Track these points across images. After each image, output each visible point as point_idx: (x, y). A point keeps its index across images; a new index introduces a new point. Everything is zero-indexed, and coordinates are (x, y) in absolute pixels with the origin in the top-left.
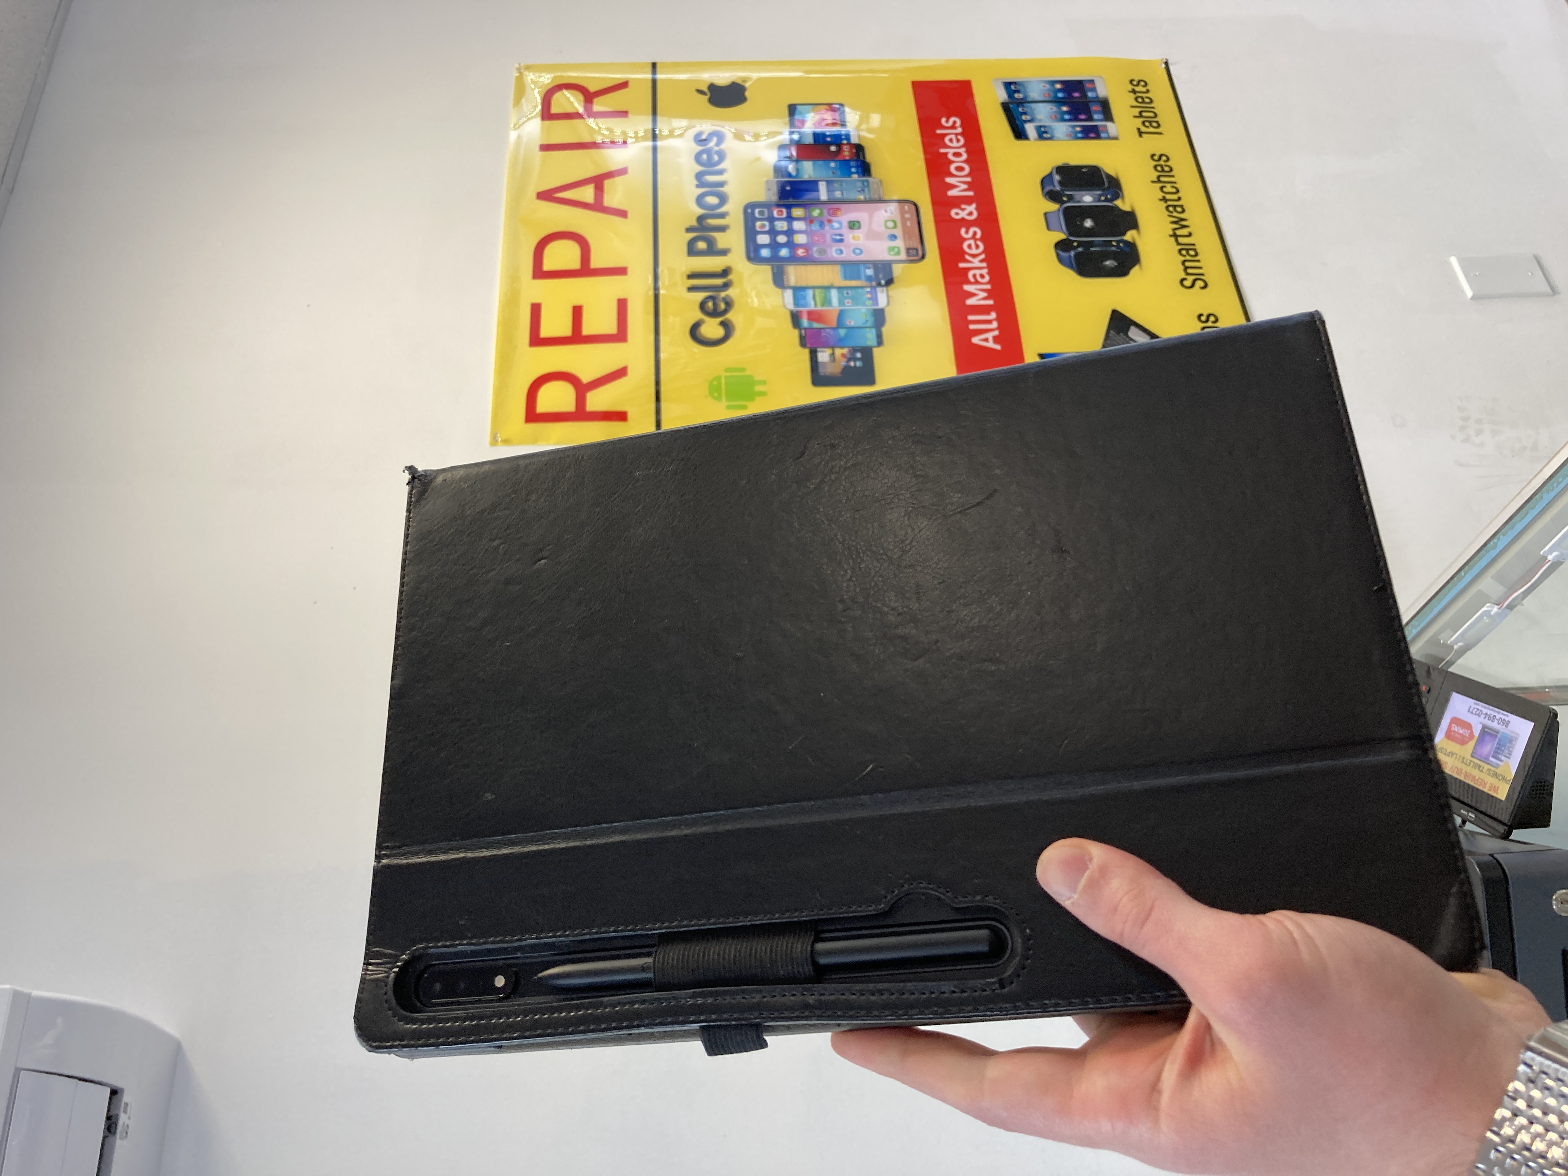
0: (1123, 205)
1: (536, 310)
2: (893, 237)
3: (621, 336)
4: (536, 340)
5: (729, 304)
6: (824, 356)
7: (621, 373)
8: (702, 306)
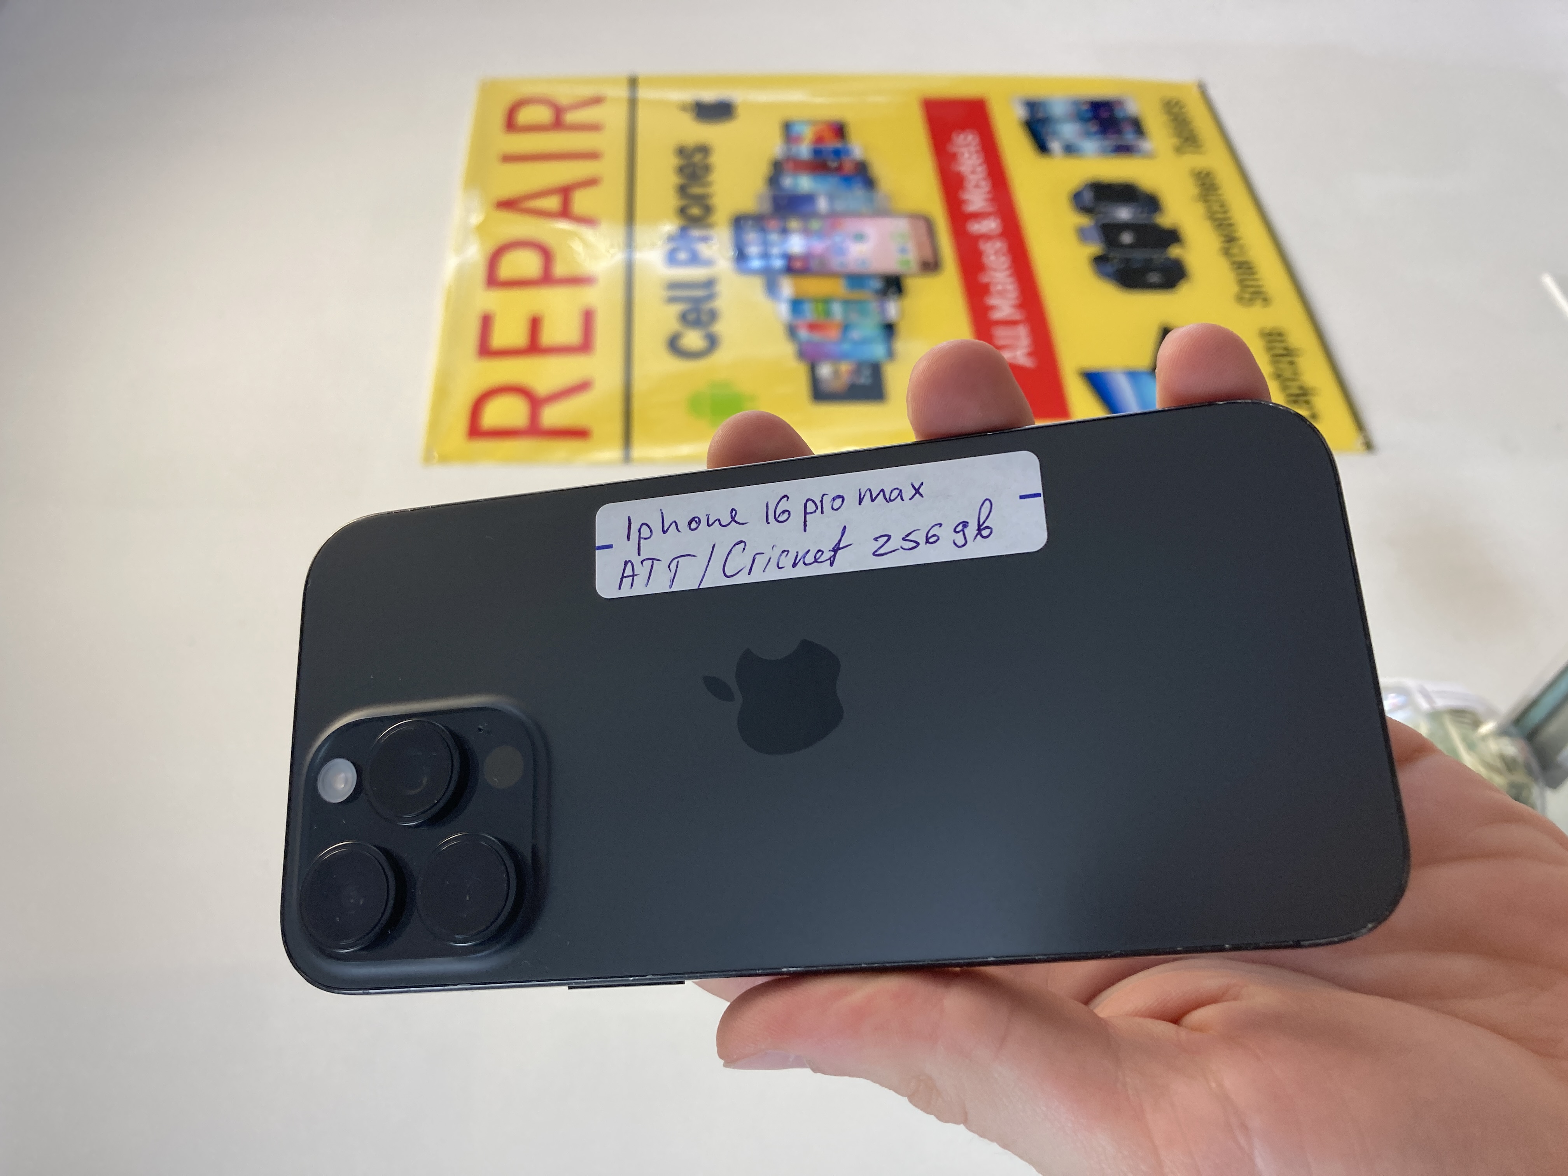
0: (1166, 220)
1: (486, 322)
2: (903, 251)
3: (585, 345)
4: (485, 350)
5: (713, 316)
6: (825, 371)
7: (582, 387)
8: (684, 318)
